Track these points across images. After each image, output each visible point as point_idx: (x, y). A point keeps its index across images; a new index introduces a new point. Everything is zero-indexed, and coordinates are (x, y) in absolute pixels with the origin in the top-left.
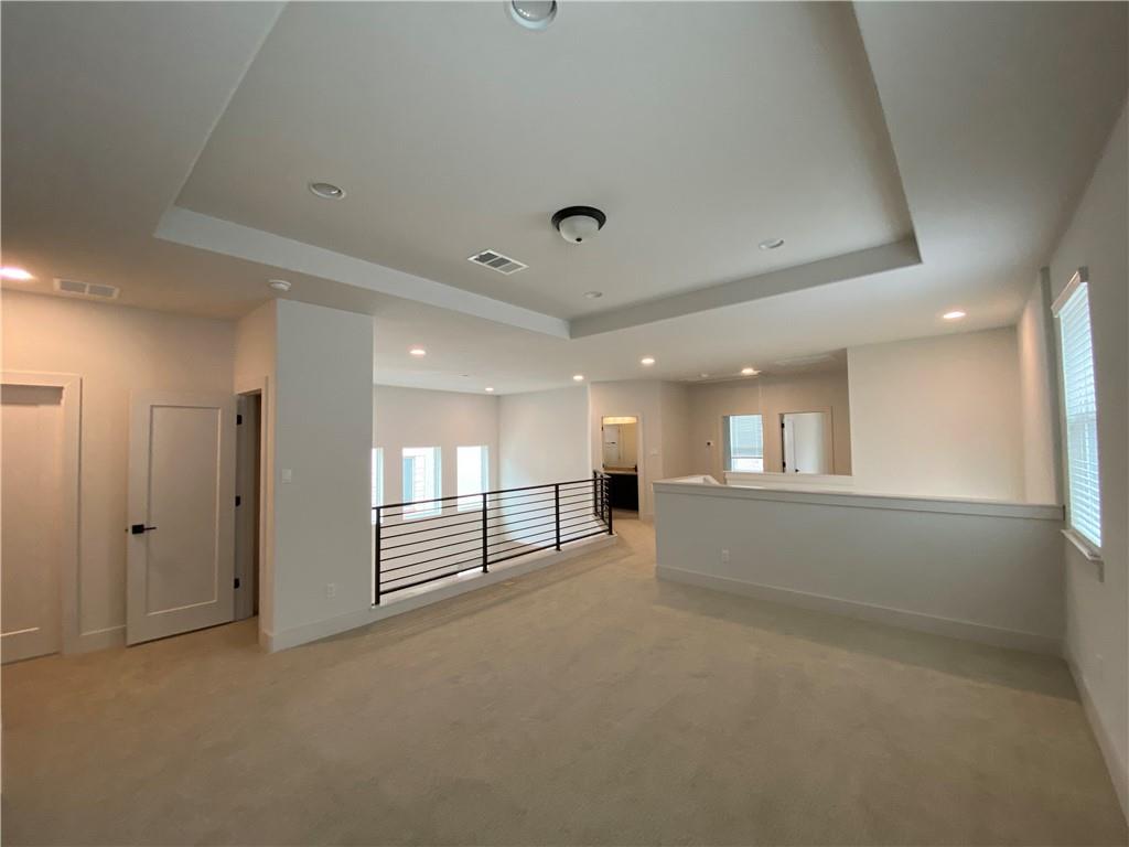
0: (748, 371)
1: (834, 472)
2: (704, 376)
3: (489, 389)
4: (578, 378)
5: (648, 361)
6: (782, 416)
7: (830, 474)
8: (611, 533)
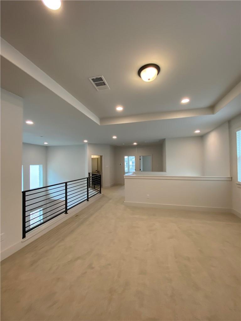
0: (135, 144)
1: (153, 171)
2: (123, 144)
3: (46, 143)
4: (86, 141)
5: (115, 137)
6: (140, 156)
7: (151, 171)
8: (101, 193)
